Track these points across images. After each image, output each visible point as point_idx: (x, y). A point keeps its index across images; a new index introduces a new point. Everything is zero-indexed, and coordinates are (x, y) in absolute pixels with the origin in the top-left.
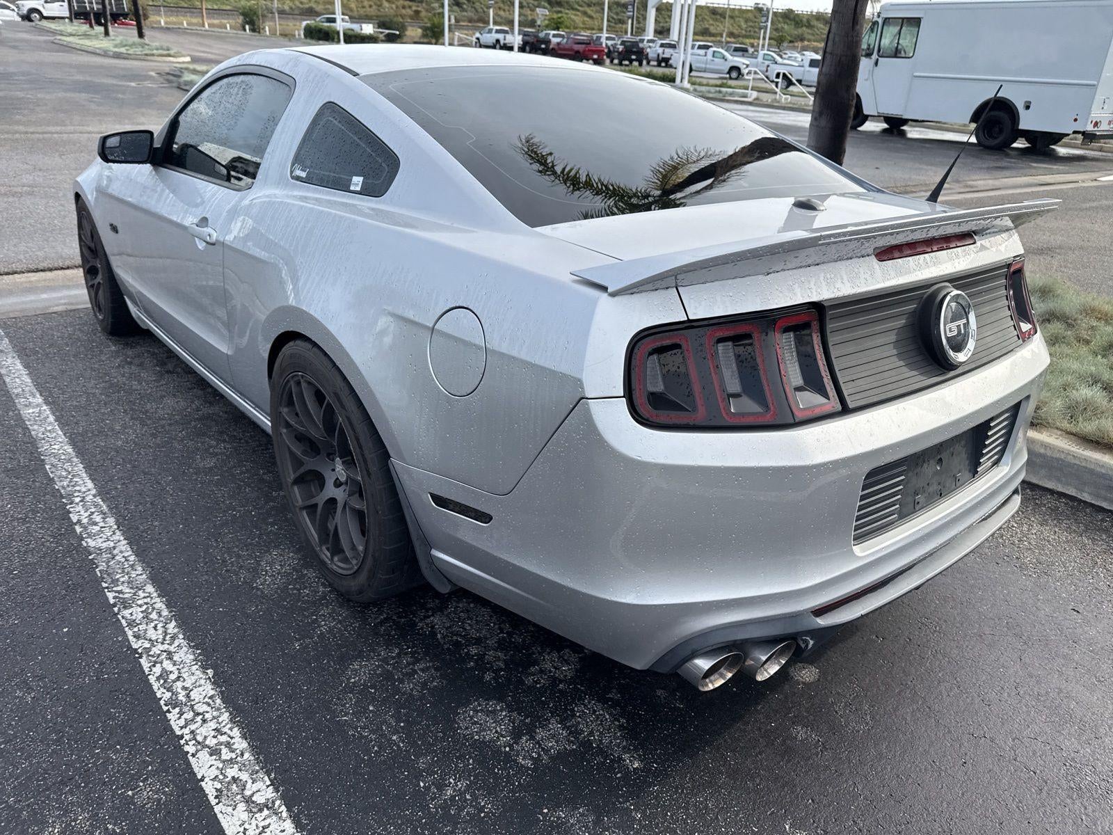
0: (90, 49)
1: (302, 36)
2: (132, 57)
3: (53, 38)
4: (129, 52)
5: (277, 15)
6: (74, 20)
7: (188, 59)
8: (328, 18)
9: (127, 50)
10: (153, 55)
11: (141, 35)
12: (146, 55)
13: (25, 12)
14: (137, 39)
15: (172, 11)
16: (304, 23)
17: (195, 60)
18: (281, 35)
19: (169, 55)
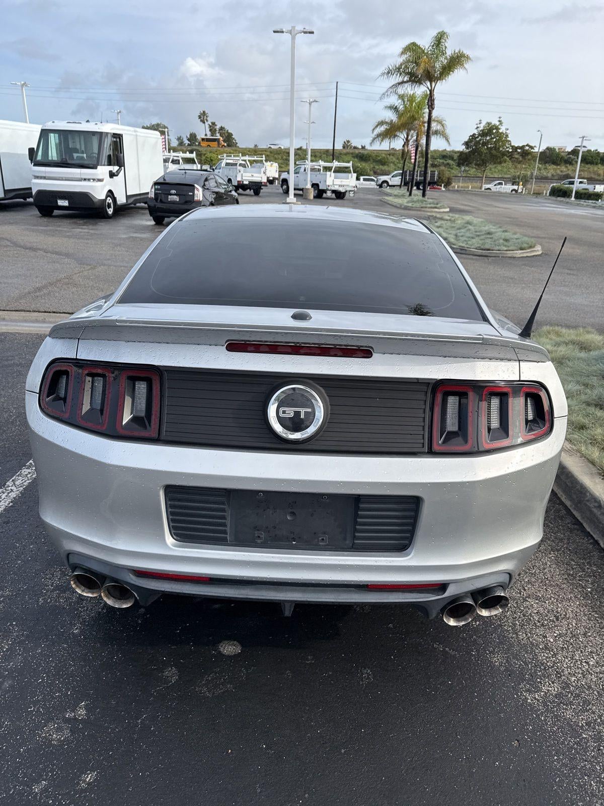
0: (395, 204)
1: (548, 194)
2: (414, 208)
3: (381, 198)
4: (413, 206)
5: (534, 180)
6: (402, 187)
7: (448, 210)
8: (570, 181)
9: (413, 205)
10: (426, 207)
11: (424, 195)
12: (422, 207)
13: (380, 183)
14: (421, 198)
15: (470, 179)
16: (552, 185)
17: (452, 210)
18: (533, 193)
19: (436, 208)
